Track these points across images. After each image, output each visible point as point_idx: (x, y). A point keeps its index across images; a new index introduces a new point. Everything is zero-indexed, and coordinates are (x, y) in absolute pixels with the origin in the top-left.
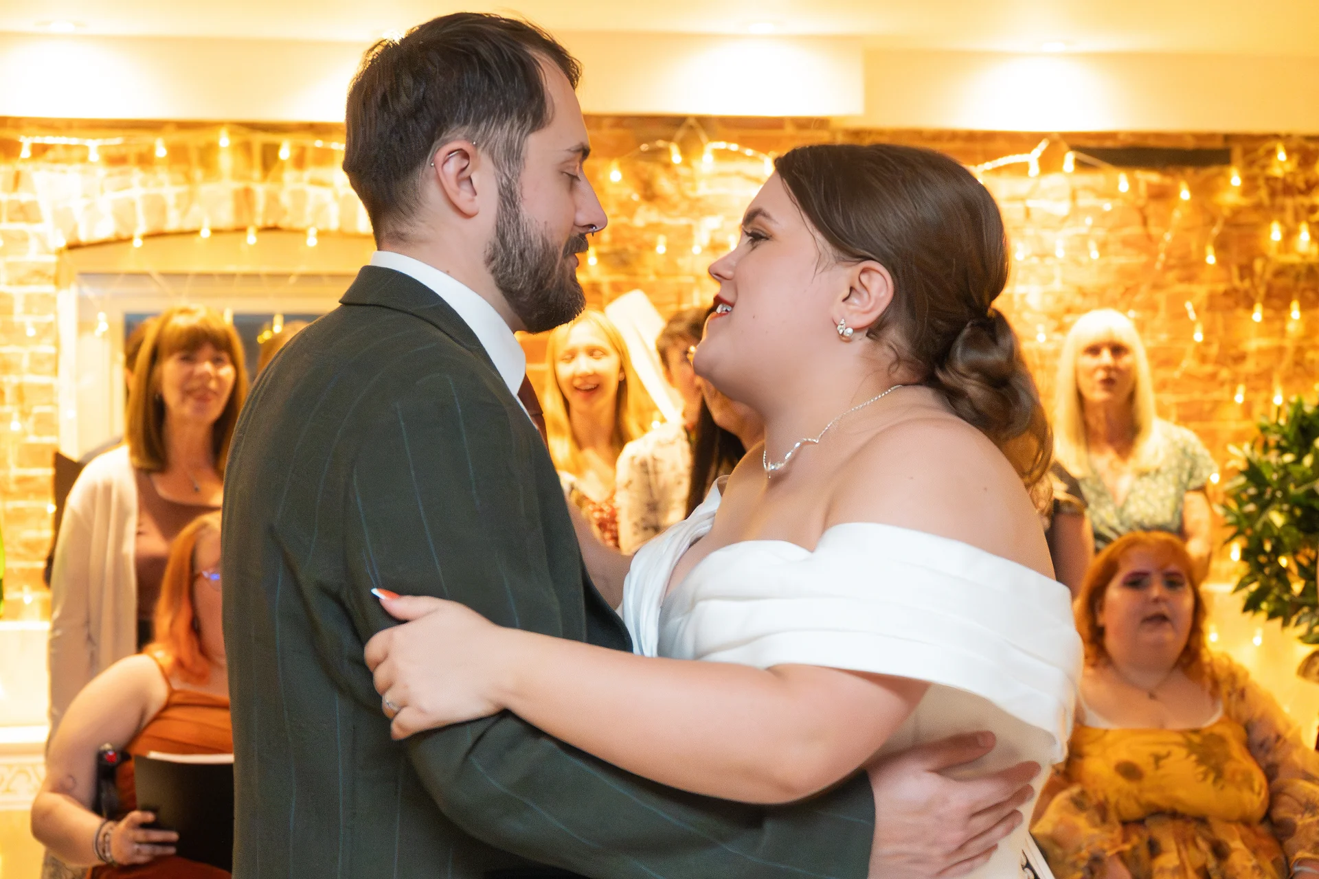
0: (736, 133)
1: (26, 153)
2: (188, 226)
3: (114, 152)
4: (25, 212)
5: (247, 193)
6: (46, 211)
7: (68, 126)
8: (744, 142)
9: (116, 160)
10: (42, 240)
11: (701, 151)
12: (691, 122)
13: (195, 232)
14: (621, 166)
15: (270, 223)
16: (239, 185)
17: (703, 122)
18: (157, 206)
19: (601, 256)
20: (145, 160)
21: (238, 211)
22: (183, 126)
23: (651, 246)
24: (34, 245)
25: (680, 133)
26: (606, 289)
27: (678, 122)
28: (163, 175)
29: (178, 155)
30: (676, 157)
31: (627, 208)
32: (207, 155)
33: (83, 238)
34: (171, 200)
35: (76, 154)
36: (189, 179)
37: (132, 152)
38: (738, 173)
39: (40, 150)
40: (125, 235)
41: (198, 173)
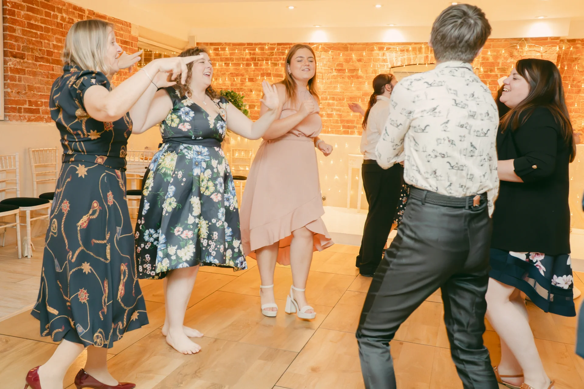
0: (534, 41)
1: (385, 49)
2: (415, 63)
3: (402, 49)
4: (385, 61)
5: (427, 57)
6: (388, 61)
7: (394, 44)
8: (536, 43)
9: (402, 51)
10: (387, 66)
11: (525, 46)
12: (523, 39)
13: (416, 64)
14: (504, 50)
15: (431, 62)
16: (426, 55)
17: (526, 39)
18: (409, 59)
19: (498, 69)
20: (408, 50)
21: (425, 60)
22: (415, 43)
23: (511, 67)
24: (386, 67)
25: (520, 42)
26: (499, 76)
27: (520, 39)
28: (411, 53)
29: (414, 49)
30: (518, 47)
31: (506, 58)
32: (420, 49)
33: (395, 66)
34: (412, 58)
35: (395, 49)
36: (416, 54)
37: (405, 49)
38: (534, 50)
39: (388, 49)
40: (403, 65)
41: (418, 53)
